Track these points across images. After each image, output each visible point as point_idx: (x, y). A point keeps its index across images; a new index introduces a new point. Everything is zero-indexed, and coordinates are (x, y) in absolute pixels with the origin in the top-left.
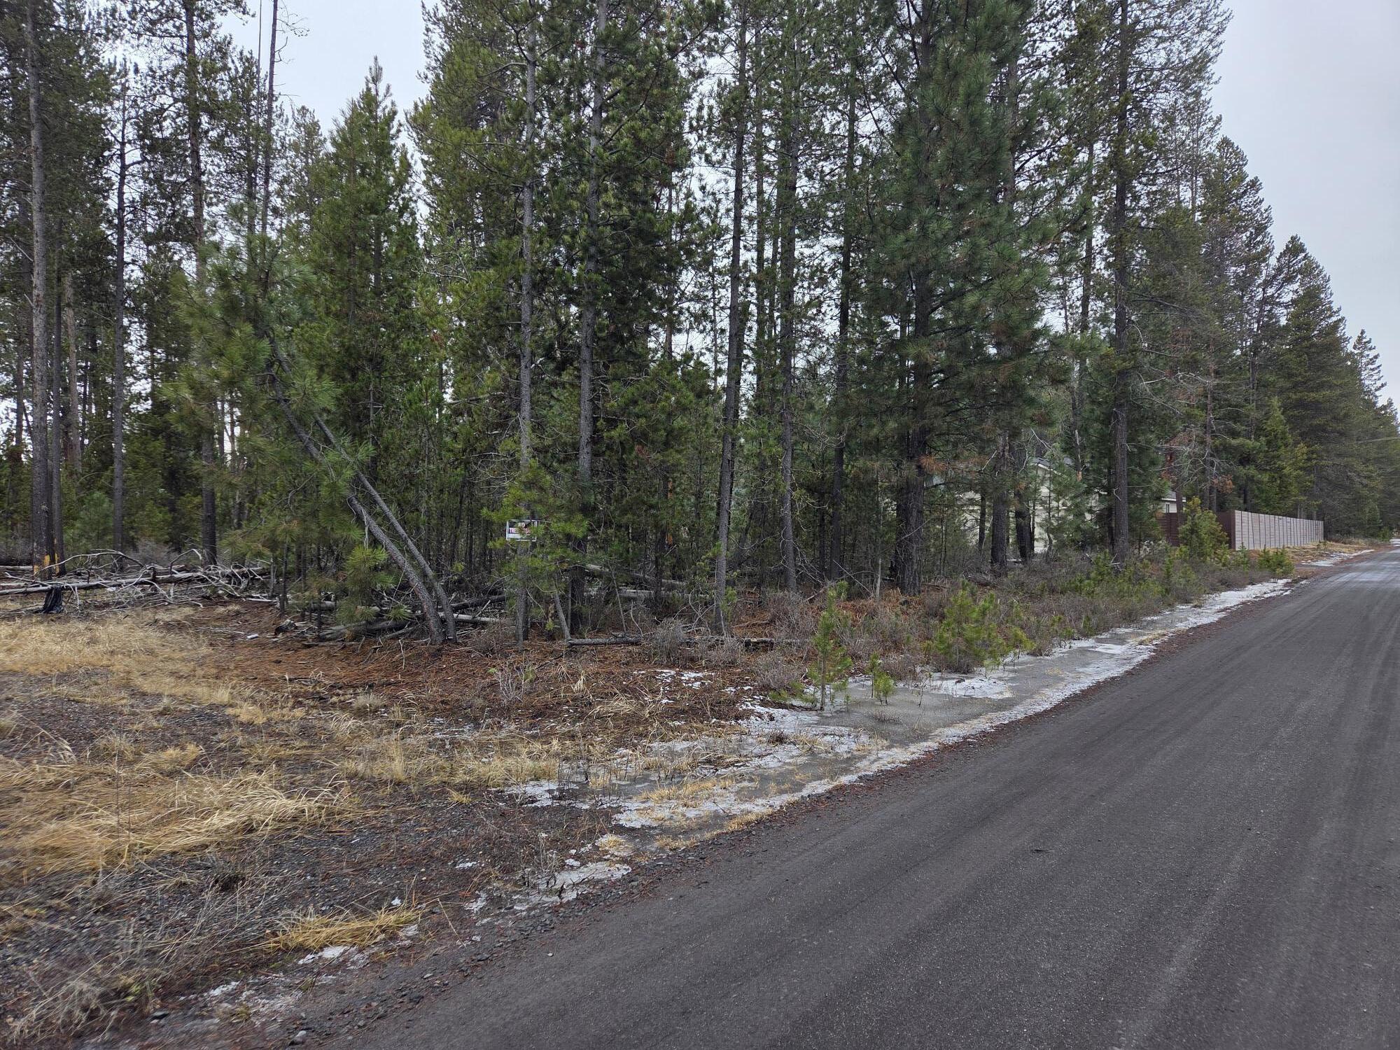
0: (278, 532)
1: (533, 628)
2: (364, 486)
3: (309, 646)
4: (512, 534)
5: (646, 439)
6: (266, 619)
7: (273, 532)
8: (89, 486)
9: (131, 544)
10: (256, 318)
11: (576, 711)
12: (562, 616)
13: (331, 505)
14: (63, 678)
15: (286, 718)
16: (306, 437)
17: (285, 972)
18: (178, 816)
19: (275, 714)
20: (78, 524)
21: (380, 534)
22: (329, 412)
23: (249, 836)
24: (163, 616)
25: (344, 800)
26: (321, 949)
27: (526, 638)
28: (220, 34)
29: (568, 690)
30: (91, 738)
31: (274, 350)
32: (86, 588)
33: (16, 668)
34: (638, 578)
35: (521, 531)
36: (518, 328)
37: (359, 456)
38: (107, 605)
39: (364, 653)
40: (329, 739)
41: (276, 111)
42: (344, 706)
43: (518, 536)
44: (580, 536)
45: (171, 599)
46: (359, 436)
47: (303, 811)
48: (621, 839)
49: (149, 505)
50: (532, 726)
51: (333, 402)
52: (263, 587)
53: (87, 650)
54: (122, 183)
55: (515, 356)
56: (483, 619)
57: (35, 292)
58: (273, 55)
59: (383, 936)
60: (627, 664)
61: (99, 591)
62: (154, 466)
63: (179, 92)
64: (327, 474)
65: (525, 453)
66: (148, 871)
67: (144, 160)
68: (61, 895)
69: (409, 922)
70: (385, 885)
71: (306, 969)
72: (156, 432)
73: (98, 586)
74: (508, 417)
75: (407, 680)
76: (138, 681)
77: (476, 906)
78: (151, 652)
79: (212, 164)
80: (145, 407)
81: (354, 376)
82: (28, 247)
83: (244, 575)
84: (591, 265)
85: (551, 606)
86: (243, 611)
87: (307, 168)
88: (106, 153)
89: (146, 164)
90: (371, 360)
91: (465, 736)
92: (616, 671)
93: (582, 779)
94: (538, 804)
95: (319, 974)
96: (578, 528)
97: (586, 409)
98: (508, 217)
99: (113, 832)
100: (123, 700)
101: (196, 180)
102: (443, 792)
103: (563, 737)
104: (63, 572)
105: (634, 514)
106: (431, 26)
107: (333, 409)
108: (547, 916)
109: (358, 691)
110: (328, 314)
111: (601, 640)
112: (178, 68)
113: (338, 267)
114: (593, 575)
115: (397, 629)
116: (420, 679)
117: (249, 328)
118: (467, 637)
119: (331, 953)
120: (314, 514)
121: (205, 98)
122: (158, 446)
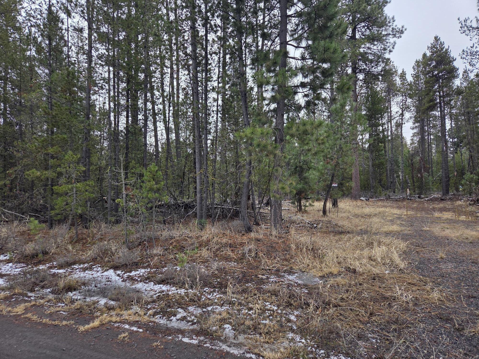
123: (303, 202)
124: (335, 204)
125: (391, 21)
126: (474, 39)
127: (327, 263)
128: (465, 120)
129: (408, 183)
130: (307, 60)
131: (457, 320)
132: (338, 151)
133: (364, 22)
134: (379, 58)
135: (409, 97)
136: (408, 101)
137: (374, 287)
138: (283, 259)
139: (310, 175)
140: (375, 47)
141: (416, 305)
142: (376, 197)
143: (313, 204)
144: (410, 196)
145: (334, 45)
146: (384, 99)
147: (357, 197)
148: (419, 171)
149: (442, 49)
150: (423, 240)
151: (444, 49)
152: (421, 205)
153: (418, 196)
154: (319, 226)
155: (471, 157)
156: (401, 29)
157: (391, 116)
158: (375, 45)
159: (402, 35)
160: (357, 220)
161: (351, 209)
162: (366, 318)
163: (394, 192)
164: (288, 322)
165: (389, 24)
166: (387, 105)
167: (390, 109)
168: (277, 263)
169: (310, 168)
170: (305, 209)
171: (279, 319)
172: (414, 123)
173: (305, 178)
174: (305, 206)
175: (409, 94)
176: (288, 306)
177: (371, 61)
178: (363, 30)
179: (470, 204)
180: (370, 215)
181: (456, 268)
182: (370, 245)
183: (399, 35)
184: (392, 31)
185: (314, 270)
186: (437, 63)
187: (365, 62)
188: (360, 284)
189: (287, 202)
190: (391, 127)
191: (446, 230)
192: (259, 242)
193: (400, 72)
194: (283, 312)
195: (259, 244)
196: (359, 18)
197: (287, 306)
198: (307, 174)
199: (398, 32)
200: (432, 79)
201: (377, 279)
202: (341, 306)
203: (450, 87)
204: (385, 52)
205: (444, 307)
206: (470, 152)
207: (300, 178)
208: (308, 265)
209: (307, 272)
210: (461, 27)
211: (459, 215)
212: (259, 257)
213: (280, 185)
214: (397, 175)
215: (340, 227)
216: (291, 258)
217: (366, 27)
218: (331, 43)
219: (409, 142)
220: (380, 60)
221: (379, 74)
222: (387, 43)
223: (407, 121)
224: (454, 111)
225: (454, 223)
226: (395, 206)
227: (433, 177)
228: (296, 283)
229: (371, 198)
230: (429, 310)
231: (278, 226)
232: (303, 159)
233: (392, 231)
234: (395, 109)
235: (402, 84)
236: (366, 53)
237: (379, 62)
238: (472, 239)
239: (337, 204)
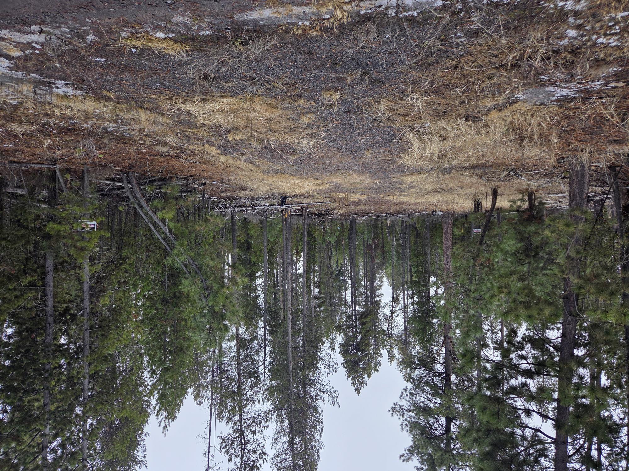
0: (204, 226)
1: (79, 175)
2: (169, 246)
3: (191, 176)
4: (93, 224)
5: (8, 277)
6: (211, 189)
7: (206, 226)
8: (275, 243)
9: (262, 222)
10: (214, 314)
11: (48, 129)
12: (61, 180)
13: (183, 237)
14: (277, 172)
15: (197, 146)
16: (194, 266)
17: (180, 32)
18: (231, 111)
19: (201, 148)
20: (278, 229)
21: (161, 225)
22: (185, 278)
23: (204, 97)
24: (248, 193)
25: (166, 105)
26: (166, 38)
27: (83, 171)
28: (231, 424)
29: (54, 141)
30: (266, 148)
31: (207, 301)
32: (274, 205)
33: (292, 177)
34: (15, 199)
35: (87, 226)
36: (92, 327)
37: (171, 259)
38: (267, 198)
39: (166, 171)
40: (177, 134)
41: (210, 400)
42: (172, 147)
43: (88, 223)
44: (51, 223)
45: (246, 199)
46: (171, 268)
47: (183, 103)
48: (6, 52)
49: (255, 236)
50: (74, 124)
51: (183, 282)
52: (213, 203)
53: (271, 182)
54: (265, 357)
55: (93, 313)
56: (108, 182)
57: (290, 312)
58: (210, 423)
59: (138, 36)
60: (17, 151)
61: (270, 204)
62: (254, 251)
63: (245, 397)
64: (185, 251)
65: (86, 265)
66: (240, 91)
67: (257, 368)
68: (267, 89)
69: (126, 39)
70: (141, 60)
71: (171, 31)
72: (254, 264)
73: (270, 206)
74: (97, 283)
75: (145, 156)
76: (253, 168)
77: (91, 37)
78: (251, 179)
79: (233, 373)
80: (259, 274)
81: (175, 294)
82: (293, 327)
83: (220, 208)
84: (47, 367)
85: (68, 186)
86: (220, 193)
87: (199, 379)
88: (270, 367)
89: (257, 366)
90: (167, 302)
91: (111, 125)
92: (24, 147)
93: (38, 91)
94: (63, 82)
95: (165, 27)
96: (52, 227)
97: (50, 291)
98: (97, 381)
99: (253, 109)
100: (258, 161)
101: (239, 364)
102: (118, 99)
103: (54, 116)
104: (282, 211)
105: (16, 235)
106: (143, 459)
107: (183, 279)
108: (48, 21)
109: (167, 154)
110: (186, 320)
111: (36, 166)
112: (245, 406)
113: (182, 341)
114: (44, 202)
115: (152, 180)
116: (139, 156)
117: (216, 309)
118: (117, 174)
119: (160, 35)
120: (190, 233)
121: (235, 398)
122: (253, 259)
123: (525, 205)
124: (478, 205)
125: (404, 426)
126: (327, 382)
127: (503, 123)
128: (334, 298)
129: (389, 232)
130: (522, 407)
131: (366, 84)
132: (474, 275)
133: (436, 436)
134: (418, 384)
135: (385, 331)
136: (386, 327)
137: (447, 102)
138: (573, 118)
139: (514, 245)
140: (423, 400)
141: (403, 91)
142: (423, 215)
143: (511, 203)
144: (387, 217)
145: (485, 419)
146: (411, 334)
147: (446, 215)
148: (377, 246)
149: (353, 378)
150: (382, 167)
151: (351, 378)
152: (377, 207)
153: (379, 218)
154: (505, 173)
155: (330, 259)
156: (394, 413)
157: (404, 312)
158: (423, 402)
159: (394, 406)
160: (451, 185)
161: (457, 199)
162: (463, 61)
163: (403, 222)
164: (581, 25)
165: (407, 423)
166: (408, 326)
167: (405, 321)
168: (586, 110)
169: (514, 254)
170: (523, 196)
171: (598, 25)
172: (380, 300)
173: (521, 240)
174: (522, 200)
175: (385, 335)
176: (577, 48)
177: (427, 383)
178: (436, 425)
179: (332, 210)
180: (434, 192)
181: (357, 142)
182: (442, 155)
183: (397, 406)
184: (404, 414)
185: (524, 110)
186: (358, 365)
187: (434, 384)
188: (463, 102)
189: (550, 205)
190: (404, 299)
191: (359, 181)
192: (616, 138)
193: (395, 363)
194: (587, 38)
195: (616, 136)
196: (442, 442)
197: (579, 49)
198: (519, 245)
199: (397, 410)
200: (364, 347)
201: (441, 114)
202: (494, 68)
203: (346, 335)
204: (411, 391)
205: (375, 95)
206: (330, 264)
207: (530, 241)
208: (532, 116)
209: (536, 105)
210: (337, 397)
211: (344, 198)
212: (618, 115)
213: (572, 229)
214: (398, 242)
215: (477, 175)
216: (559, 121)
217: (433, 427)
218: (488, 422)
219: (385, 279)
220: (417, 383)
221: (418, 365)
222: (409, 401)
223: (387, 304)
224: (343, 308)
225: (350, 190)
226: (404, 206)
227: (363, 238)
228: (557, 86)
229: (429, 214)
230: (390, 89)
231: (578, 168)
232: (524, 267)
233: (413, 175)
234: (400, 320)
235: (391, 348)
236: (433, 395)
237: (418, 380)
238: (338, 174)
239: (475, 205)
